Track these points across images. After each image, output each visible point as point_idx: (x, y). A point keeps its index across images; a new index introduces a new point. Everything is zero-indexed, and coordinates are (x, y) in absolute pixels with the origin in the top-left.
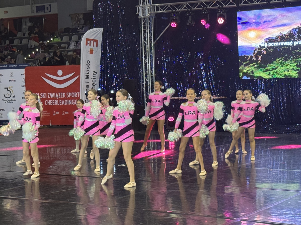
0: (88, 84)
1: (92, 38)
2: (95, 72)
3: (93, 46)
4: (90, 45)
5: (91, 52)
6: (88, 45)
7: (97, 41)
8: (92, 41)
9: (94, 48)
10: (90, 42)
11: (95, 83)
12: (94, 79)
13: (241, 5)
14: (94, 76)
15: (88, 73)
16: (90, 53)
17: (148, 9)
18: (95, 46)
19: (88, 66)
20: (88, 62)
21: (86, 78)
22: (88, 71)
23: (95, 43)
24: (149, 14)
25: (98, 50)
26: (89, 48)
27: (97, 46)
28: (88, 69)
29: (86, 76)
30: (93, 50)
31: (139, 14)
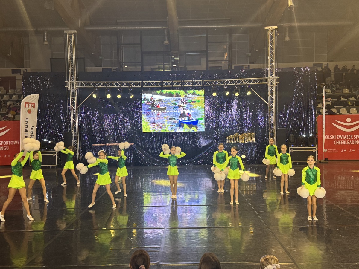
0: (26, 135)
1: (30, 102)
2: (33, 127)
3: (31, 107)
4: (28, 107)
5: (30, 112)
6: (27, 107)
7: (34, 104)
8: (30, 104)
9: (32, 109)
10: (28, 105)
11: (33, 134)
12: (32, 132)
13: (144, 86)
14: (32, 129)
15: (26, 127)
16: (28, 113)
17: (75, 84)
18: (32, 107)
19: (27, 122)
20: (27, 119)
21: (25, 131)
22: (27, 126)
23: (33, 105)
24: (76, 88)
25: (35, 111)
26: (27, 109)
27: (34, 107)
28: (27, 124)
29: (25, 129)
30: (30, 111)
31: (67, 88)
